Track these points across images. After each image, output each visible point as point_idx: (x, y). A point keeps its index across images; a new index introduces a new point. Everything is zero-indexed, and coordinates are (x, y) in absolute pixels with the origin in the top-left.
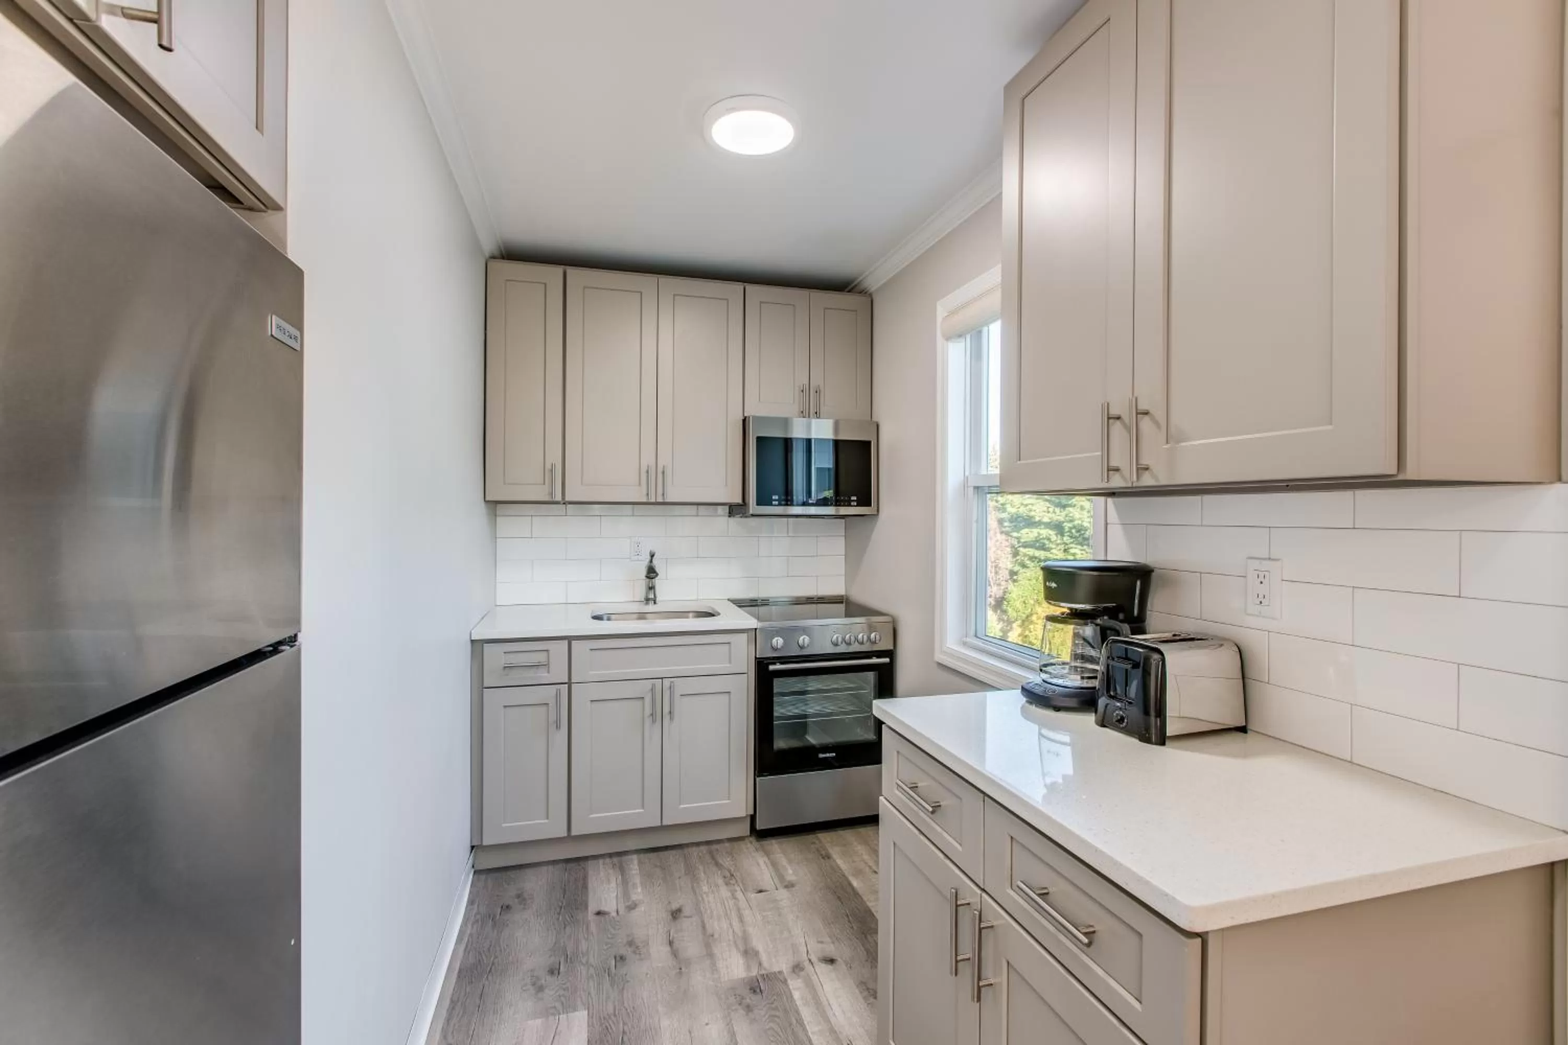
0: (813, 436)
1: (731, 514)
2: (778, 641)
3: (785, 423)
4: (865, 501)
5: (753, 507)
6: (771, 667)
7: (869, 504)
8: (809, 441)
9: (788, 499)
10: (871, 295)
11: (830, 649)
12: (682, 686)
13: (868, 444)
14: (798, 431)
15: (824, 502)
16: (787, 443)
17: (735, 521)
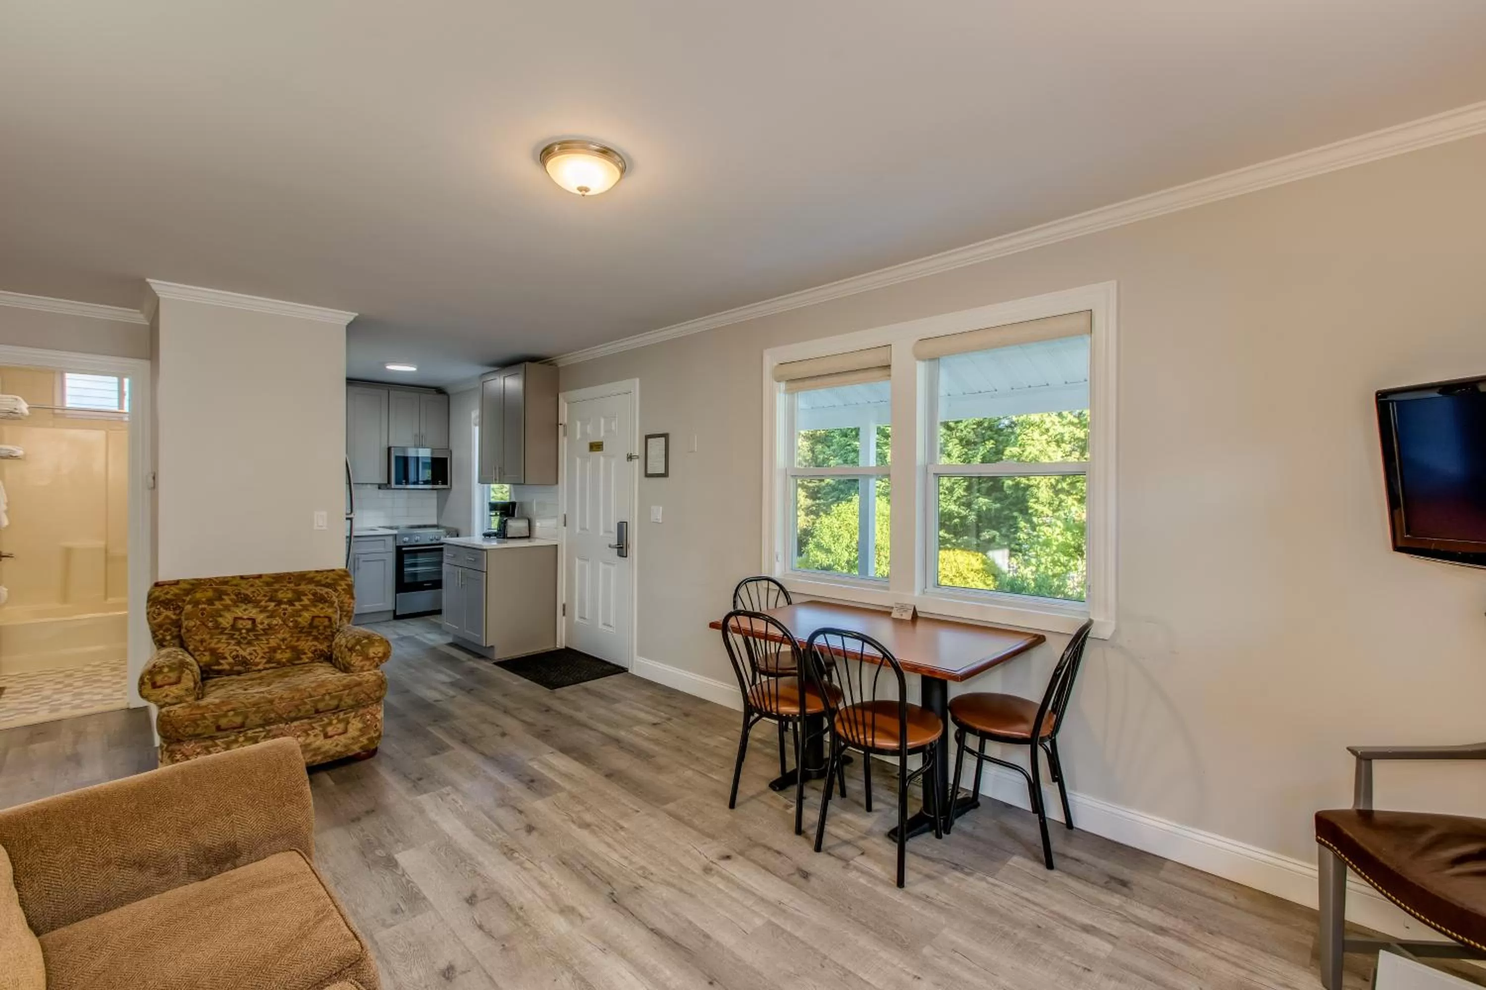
0: (420, 456)
1: (379, 488)
2: (406, 539)
3: (404, 449)
4: (445, 482)
5: (393, 485)
6: (404, 549)
7: (447, 484)
8: (418, 458)
9: (407, 483)
10: (448, 396)
11: (430, 542)
12: (363, 557)
13: (446, 459)
14: (411, 453)
15: (426, 482)
16: (405, 460)
17: (382, 493)
